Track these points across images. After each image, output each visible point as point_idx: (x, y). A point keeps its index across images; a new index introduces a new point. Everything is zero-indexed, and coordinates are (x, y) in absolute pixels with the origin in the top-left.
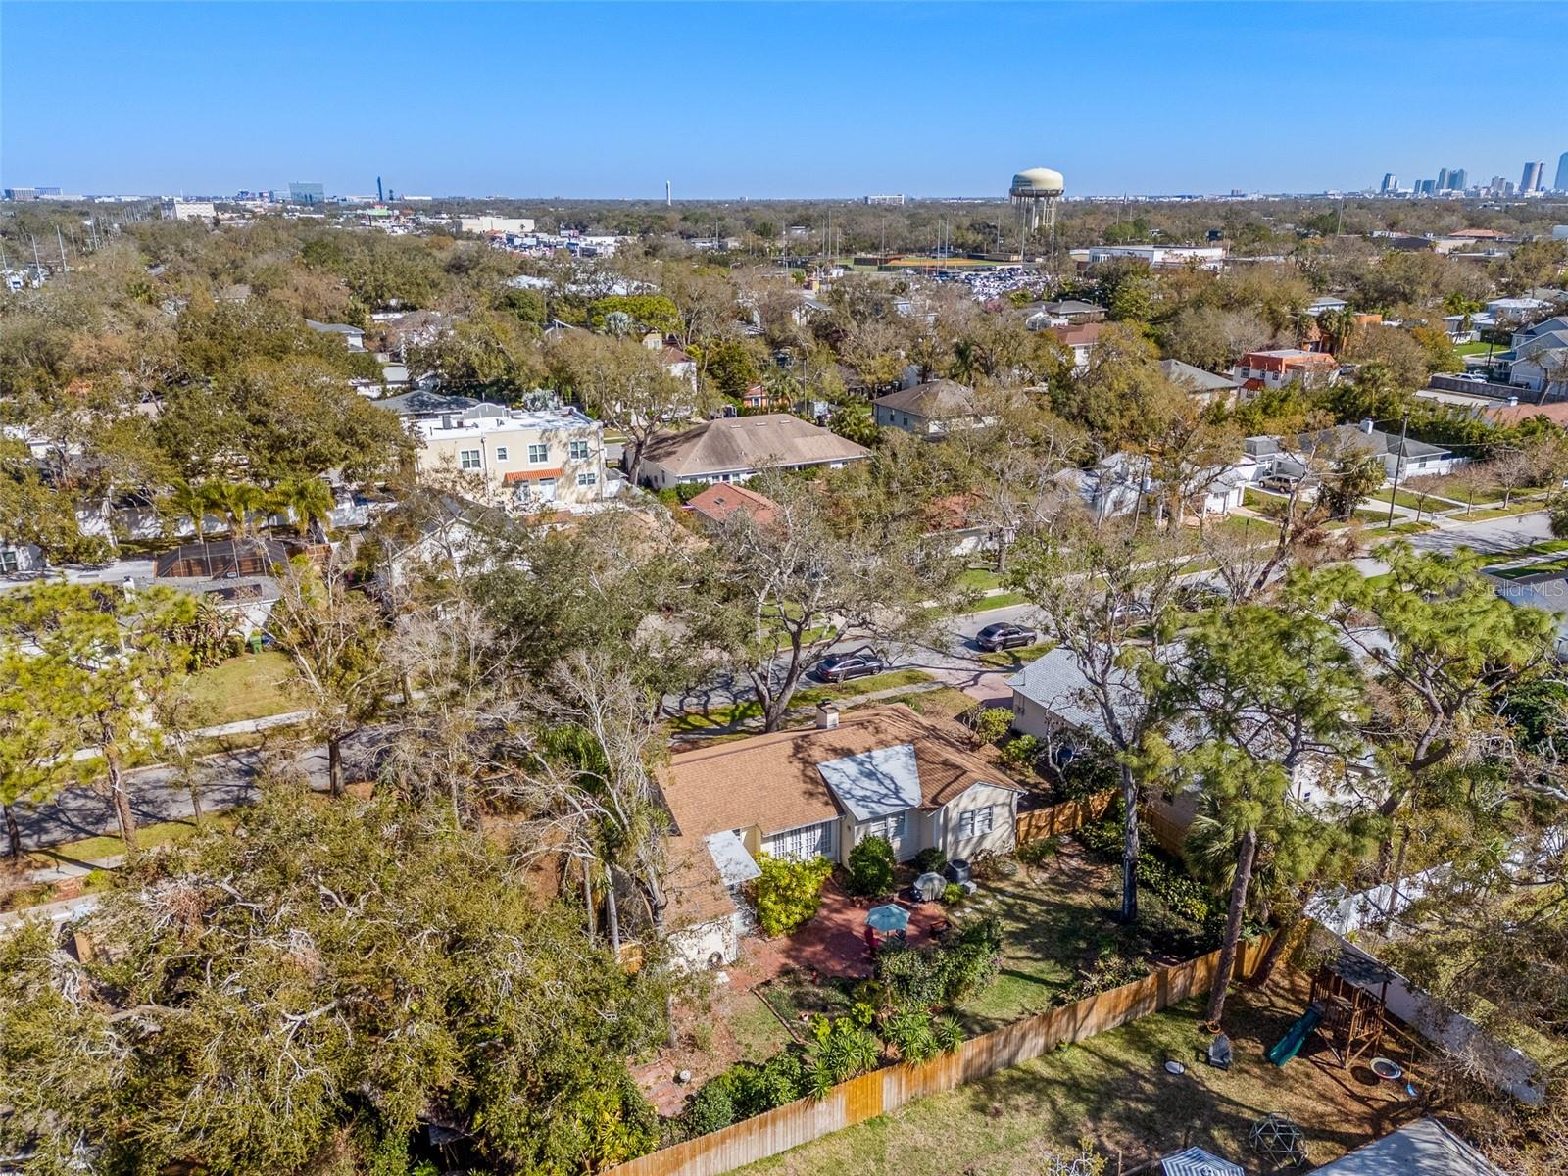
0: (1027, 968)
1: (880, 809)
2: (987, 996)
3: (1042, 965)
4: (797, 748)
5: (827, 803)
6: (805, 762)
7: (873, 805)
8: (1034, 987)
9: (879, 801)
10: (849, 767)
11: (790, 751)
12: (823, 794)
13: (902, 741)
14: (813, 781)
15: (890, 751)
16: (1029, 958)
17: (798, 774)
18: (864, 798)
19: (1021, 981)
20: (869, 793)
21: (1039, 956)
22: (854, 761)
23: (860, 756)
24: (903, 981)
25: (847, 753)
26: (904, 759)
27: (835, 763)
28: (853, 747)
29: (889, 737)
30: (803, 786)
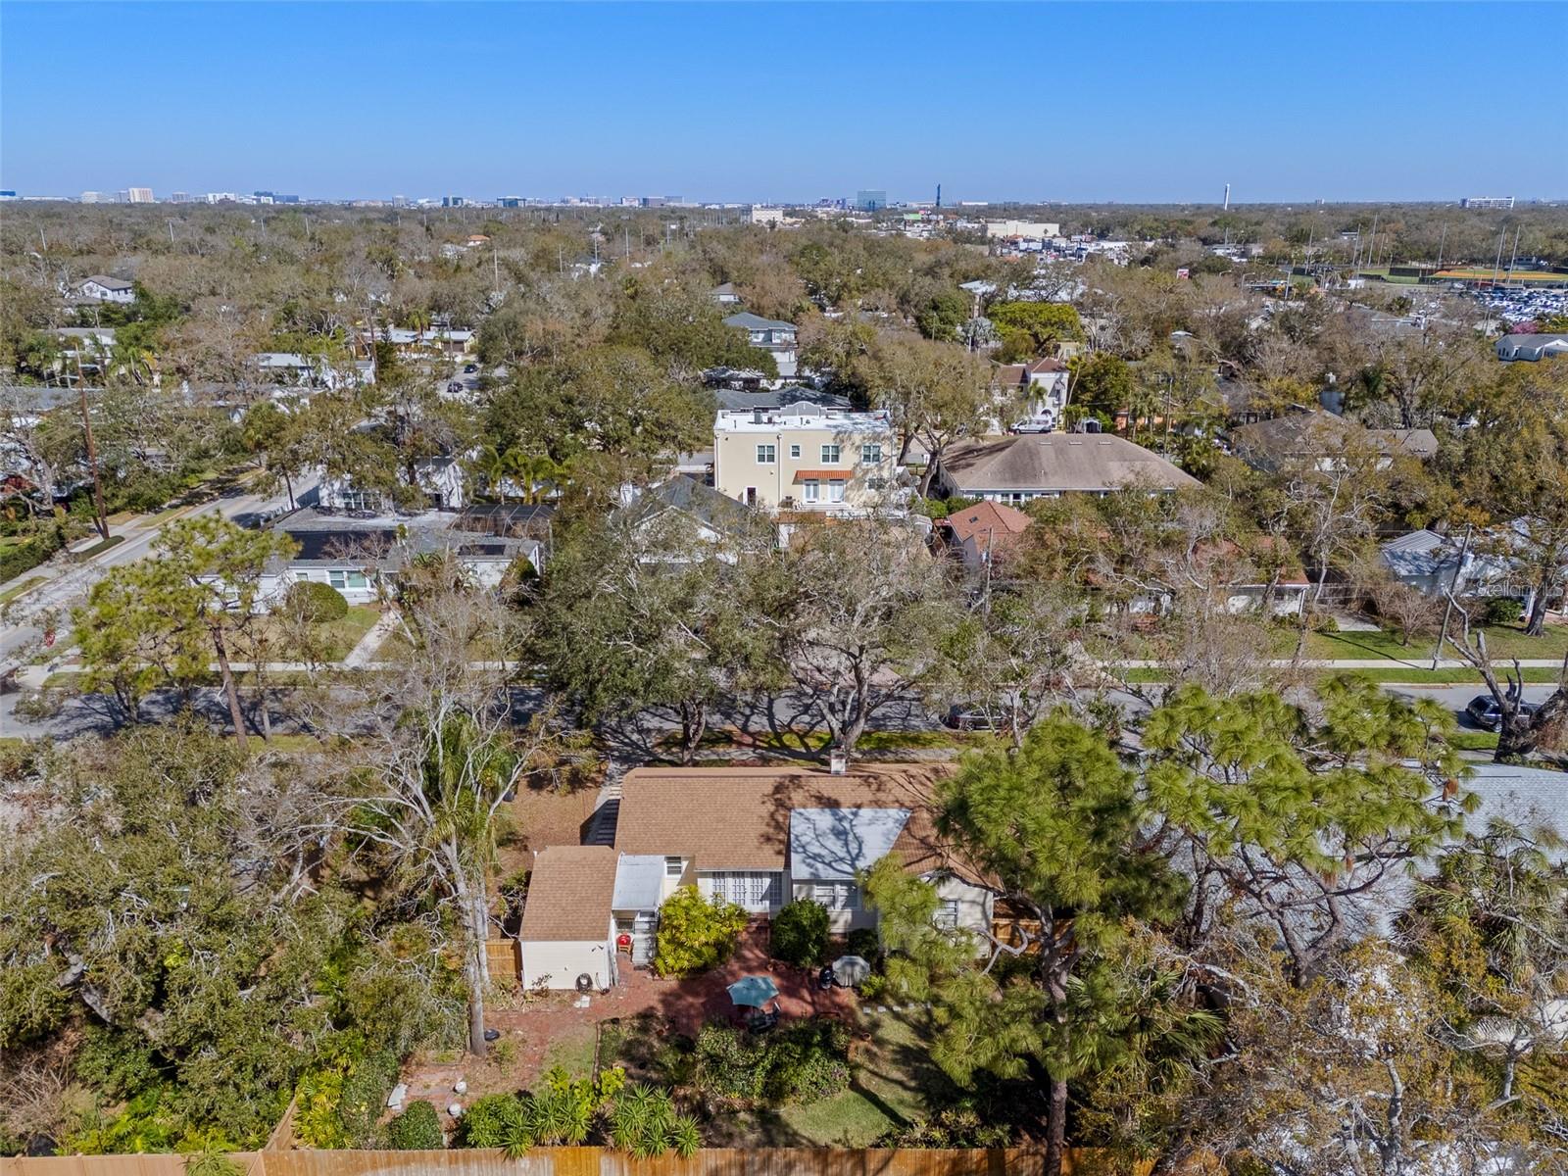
0: (887, 1094)
1: (826, 873)
2: (817, 1109)
3: (907, 1096)
4: (778, 789)
5: (779, 853)
6: (780, 804)
7: (820, 866)
8: (877, 1115)
9: (829, 864)
10: (824, 819)
11: (770, 789)
12: (780, 842)
13: (902, 805)
14: (778, 827)
15: (881, 813)
16: (901, 1083)
17: (766, 815)
18: (816, 857)
19: (869, 1105)
20: (824, 852)
21: (913, 1084)
22: (834, 814)
23: (845, 811)
24: (715, 1061)
25: (832, 804)
26: (890, 824)
27: (813, 812)
28: (841, 800)
29: (891, 798)
30: (764, 829)
